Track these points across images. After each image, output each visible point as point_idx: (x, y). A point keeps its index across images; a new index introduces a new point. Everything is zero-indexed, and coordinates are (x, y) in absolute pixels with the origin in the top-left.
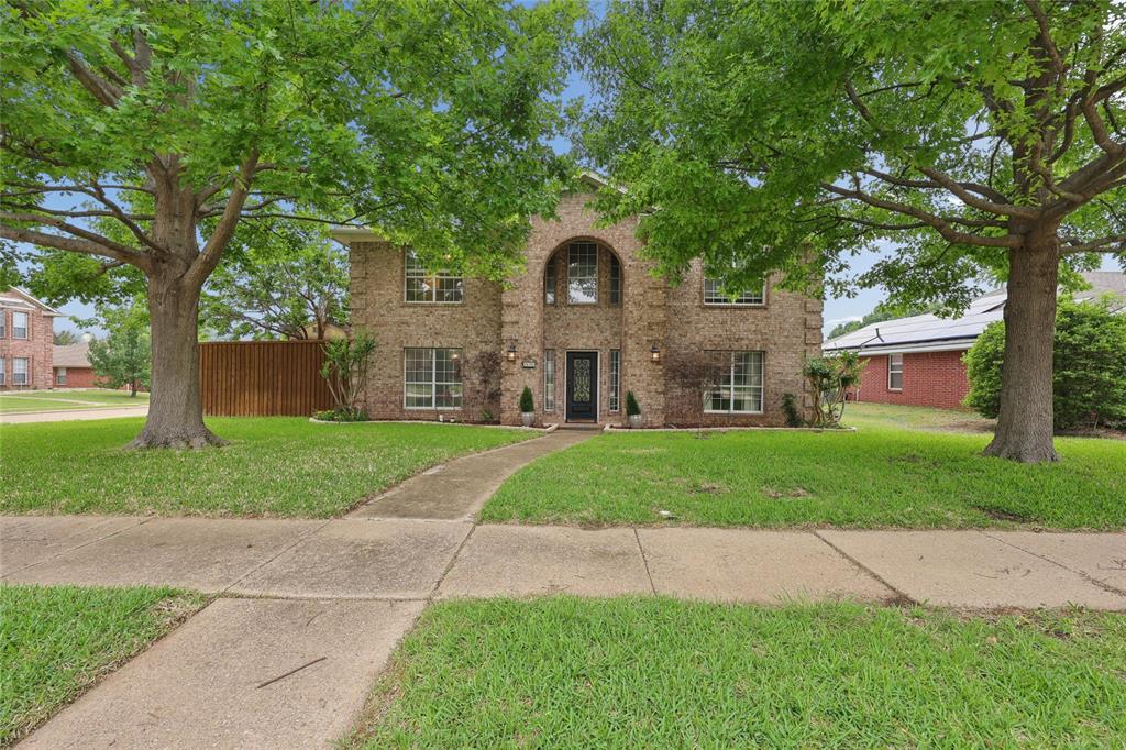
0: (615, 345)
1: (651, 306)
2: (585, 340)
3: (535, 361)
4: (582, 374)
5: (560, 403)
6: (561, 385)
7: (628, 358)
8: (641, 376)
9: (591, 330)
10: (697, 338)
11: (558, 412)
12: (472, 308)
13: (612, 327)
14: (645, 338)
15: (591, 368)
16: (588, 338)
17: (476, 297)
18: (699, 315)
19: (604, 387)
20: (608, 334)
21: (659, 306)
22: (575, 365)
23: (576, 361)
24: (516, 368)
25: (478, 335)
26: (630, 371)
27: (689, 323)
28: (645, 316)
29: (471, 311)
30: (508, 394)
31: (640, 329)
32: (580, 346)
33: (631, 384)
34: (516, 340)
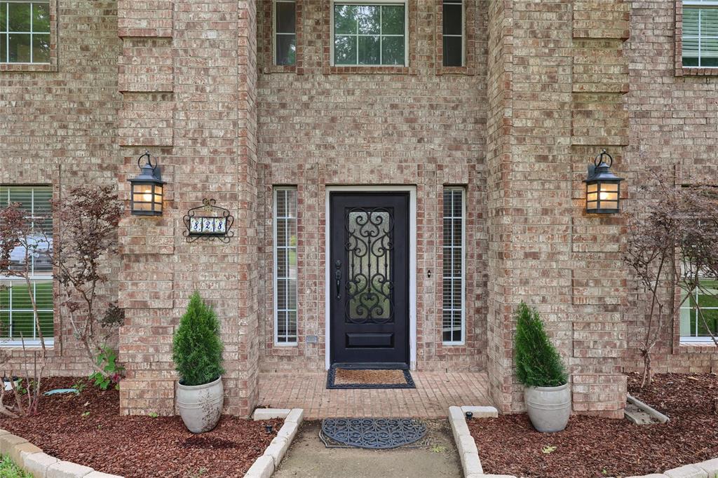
0: (457, 173)
1: (582, 40)
2: (377, 161)
3: (227, 216)
4: (370, 249)
5: (314, 325)
6: (316, 279)
7: (514, 202)
8: (552, 256)
9: (391, 134)
10: (665, 155)
11: (309, 351)
12: (77, 76)
13: (447, 127)
14: (565, 141)
15: (391, 234)
16: (386, 156)
17: (85, 49)
18: (667, 94)
19: (427, 283)
20: (436, 145)
21: (608, 42)
22: (353, 226)
23: (353, 215)
24: (166, 236)
25: (95, 147)
26: (519, 242)
27: (644, 115)
28: (563, 75)
29: (73, 85)
30: (142, 319)
31: (549, 114)
32: (365, 178)
33: (525, 282)
34: (167, 149)
